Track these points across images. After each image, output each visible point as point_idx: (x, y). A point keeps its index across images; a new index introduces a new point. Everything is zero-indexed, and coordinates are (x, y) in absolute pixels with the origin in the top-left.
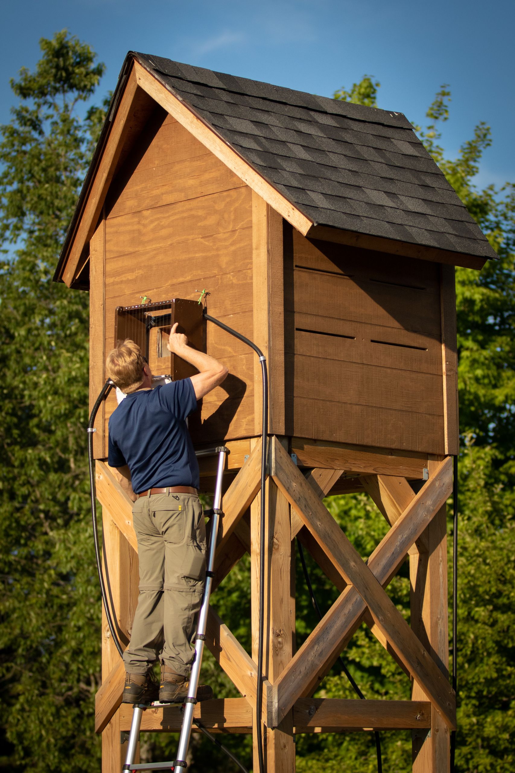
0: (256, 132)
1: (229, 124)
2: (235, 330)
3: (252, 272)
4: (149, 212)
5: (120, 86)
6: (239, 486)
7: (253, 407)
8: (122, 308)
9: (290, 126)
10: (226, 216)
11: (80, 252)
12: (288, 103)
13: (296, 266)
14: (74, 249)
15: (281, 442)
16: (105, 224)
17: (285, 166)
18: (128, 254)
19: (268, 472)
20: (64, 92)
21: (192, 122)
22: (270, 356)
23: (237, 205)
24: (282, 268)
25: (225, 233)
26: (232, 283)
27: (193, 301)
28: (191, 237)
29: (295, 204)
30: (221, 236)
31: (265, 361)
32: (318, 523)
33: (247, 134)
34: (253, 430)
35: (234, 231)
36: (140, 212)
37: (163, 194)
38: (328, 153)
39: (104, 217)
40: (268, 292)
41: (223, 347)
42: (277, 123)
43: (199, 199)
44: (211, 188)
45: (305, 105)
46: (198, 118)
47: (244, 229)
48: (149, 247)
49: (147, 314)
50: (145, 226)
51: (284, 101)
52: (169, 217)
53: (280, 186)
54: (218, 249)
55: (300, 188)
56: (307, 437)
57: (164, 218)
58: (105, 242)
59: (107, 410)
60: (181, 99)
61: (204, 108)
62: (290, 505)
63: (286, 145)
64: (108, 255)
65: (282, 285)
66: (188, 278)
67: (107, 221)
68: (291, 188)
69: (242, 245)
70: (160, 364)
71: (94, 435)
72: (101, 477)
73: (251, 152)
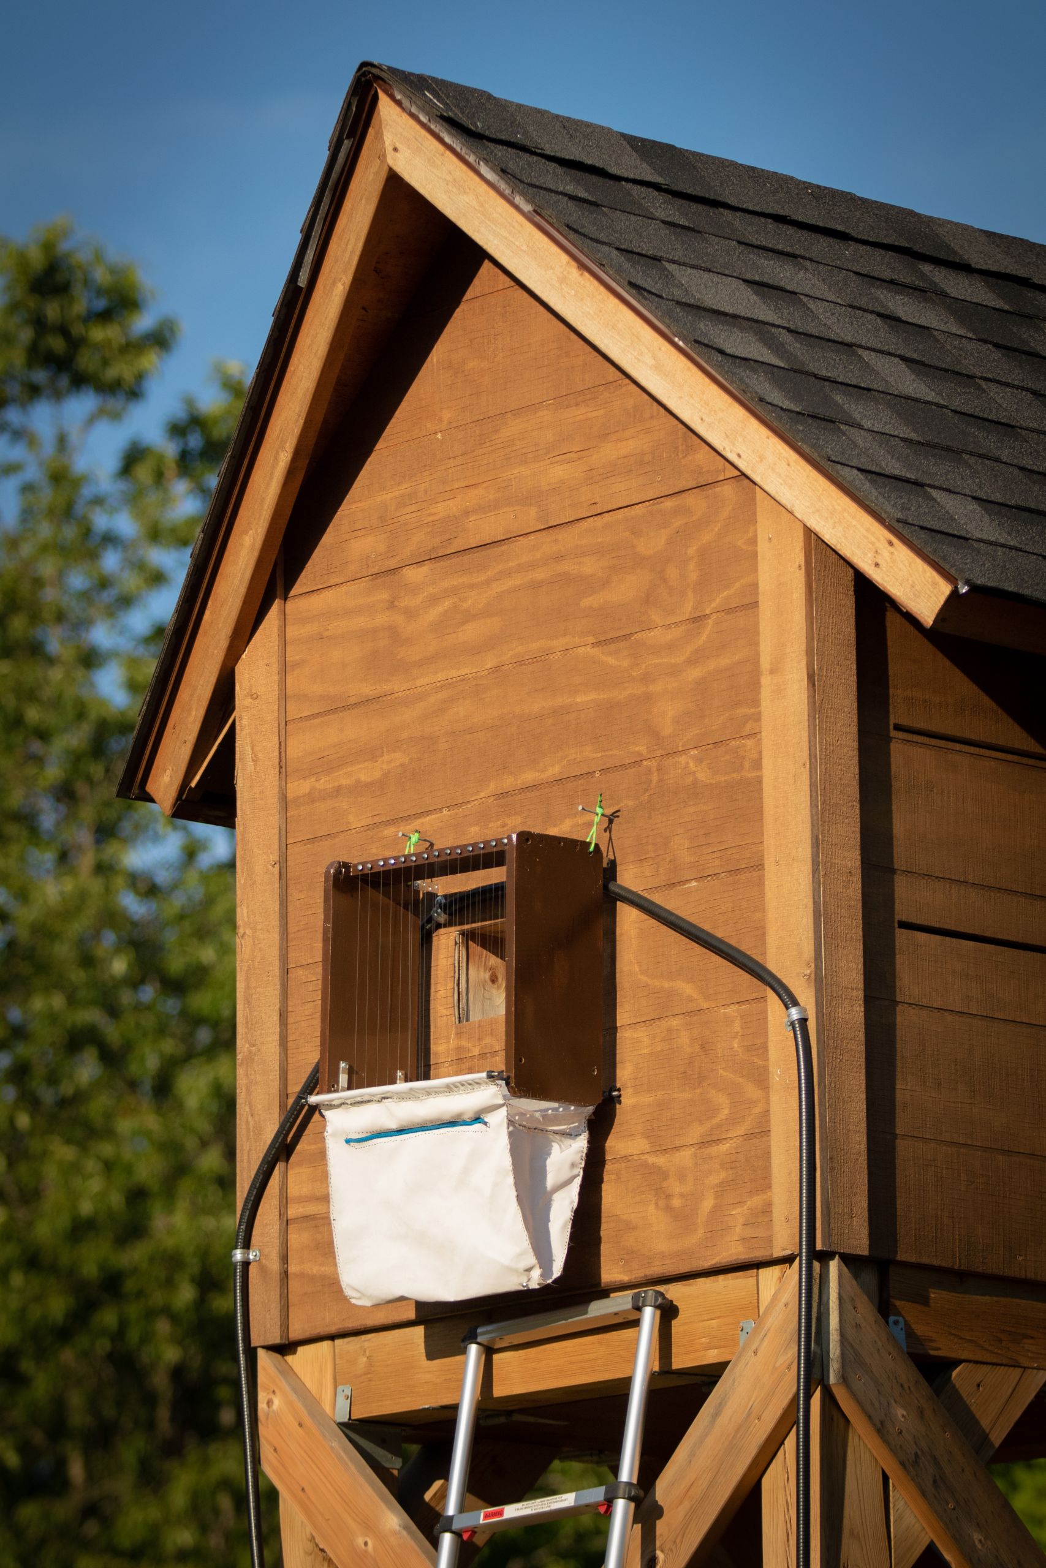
0: (763, 311)
1: (680, 285)
2: (707, 927)
3: (759, 743)
4: (425, 569)
5: (334, 175)
6: (723, 1419)
7: (767, 1168)
8: (346, 865)
9: (863, 302)
10: (672, 573)
11: (205, 703)
12: (853, 233)
13: (898, 728)
14: (184, 694)
15: (856, 1276)
16: (283, 613)
17: (857, 416)
18: (356, 705)
19: (816, 1374)
20: (58, 396)
21: (563, 280)
22: (819, 1005)
23: (707, 537)
24: (854, 729)
25: (668, 626)
26: (695, 782)
27: (574, 842)
28: (560, 643)
29: (899, 527)
30: (657, 636)
31: (803, 1021)
32: (976, 1536)
33: (735, 317)
34: (769, 1239)
35: (698, 620)
36: (394, 571)
37: (466, 513)
38: (983, 384)
39: (280, 590)
40: (813, 805)
41: (667, 985)
42: (820, 289)
43: (584, 524)
44: (624, 489)
45: (905, 244)
46: (582, 266)
47: (730, 611)
48: (424, 680)
49: (425, 885)
50: (410, 614)
51: (840, 228)
52: (488, 582)
53: (846, 472)
54: (647, 678)
55: (907, 481)
56: (936, 1262)
57: (472, 586)
58: (284, 669)
59: (293, 1190)
60: (527, 208)
61: (602, 236)
62: (885, 1478)
63: (855, 354)
64: (293, 711)
65: (855, 783)
66: (553, 771)
67: (290, 605)
68: (880, 480)
69: (724, 661)
70: (464, 1043)
71: (253, 1270)
72: (277, 1402)
73: (753, 370)
